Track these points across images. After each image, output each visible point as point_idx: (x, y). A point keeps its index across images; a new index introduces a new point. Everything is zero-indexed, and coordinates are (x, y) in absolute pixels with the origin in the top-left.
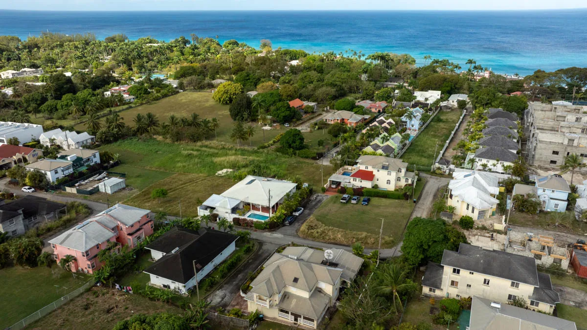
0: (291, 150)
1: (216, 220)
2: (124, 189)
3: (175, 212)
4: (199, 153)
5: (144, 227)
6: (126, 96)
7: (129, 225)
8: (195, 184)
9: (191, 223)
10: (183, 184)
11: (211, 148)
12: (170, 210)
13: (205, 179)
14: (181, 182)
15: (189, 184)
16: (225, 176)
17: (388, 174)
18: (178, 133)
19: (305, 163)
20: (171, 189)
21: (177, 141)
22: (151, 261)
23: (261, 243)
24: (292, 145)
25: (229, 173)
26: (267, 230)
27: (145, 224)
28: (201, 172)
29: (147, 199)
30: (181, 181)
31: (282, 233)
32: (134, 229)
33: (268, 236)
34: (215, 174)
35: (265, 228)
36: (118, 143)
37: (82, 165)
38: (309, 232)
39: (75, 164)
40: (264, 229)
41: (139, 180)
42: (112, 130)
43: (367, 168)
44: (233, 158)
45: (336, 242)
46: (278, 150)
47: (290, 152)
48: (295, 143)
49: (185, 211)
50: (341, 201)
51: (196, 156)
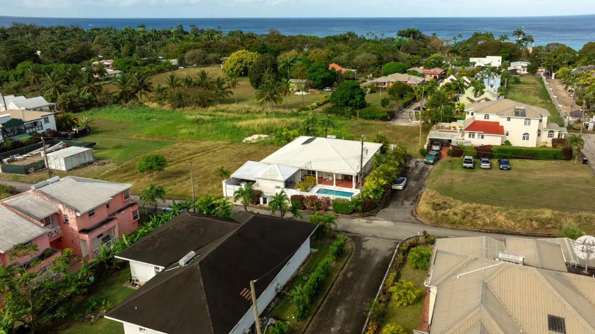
0: (350, 109)
1: (258, 202)
2: (90, 163)
3: (180, 192)
4: (212, 118)
5: (118, 216)
6: (110, 71)
7: (82, 212)
8: (211, 153)
9: (213, 206)
10: (191, 154)
11: (229, 112)
12: (170, 190)
13: (227, 147)
14: (187, 153)
15: (201, 154)
16: (256, 143)
17: (525, 124)
18: (180, 97)
19: (373, 124)
20: (171, 161)
21: (179, 106)
22: (130, 286)
23: (358, 239)
24: (350, 102)
25: (262, 139)
26: (357, 215)
27: (120, 211)
28: (219, 139)
29: (128, 176)
30: (189, 150)
31: (387, 219)
32: (95, 220)
33: (363, 224)
34: (241, 141)
35: (354, 211)
36: (90, 112)
37: (21, 132)
38: (440, 214)
39: (8, 130)
40: (351, 213)
41: (118, 153)
42: (83, 94)
43: (487, 116)
44: (265, 121)
45: (501, 229)
46: (329, 111)
47: (348, 112)
48: (354, 98)
49: (199, 191)
50: (465, 165)
51: (208, 122)
